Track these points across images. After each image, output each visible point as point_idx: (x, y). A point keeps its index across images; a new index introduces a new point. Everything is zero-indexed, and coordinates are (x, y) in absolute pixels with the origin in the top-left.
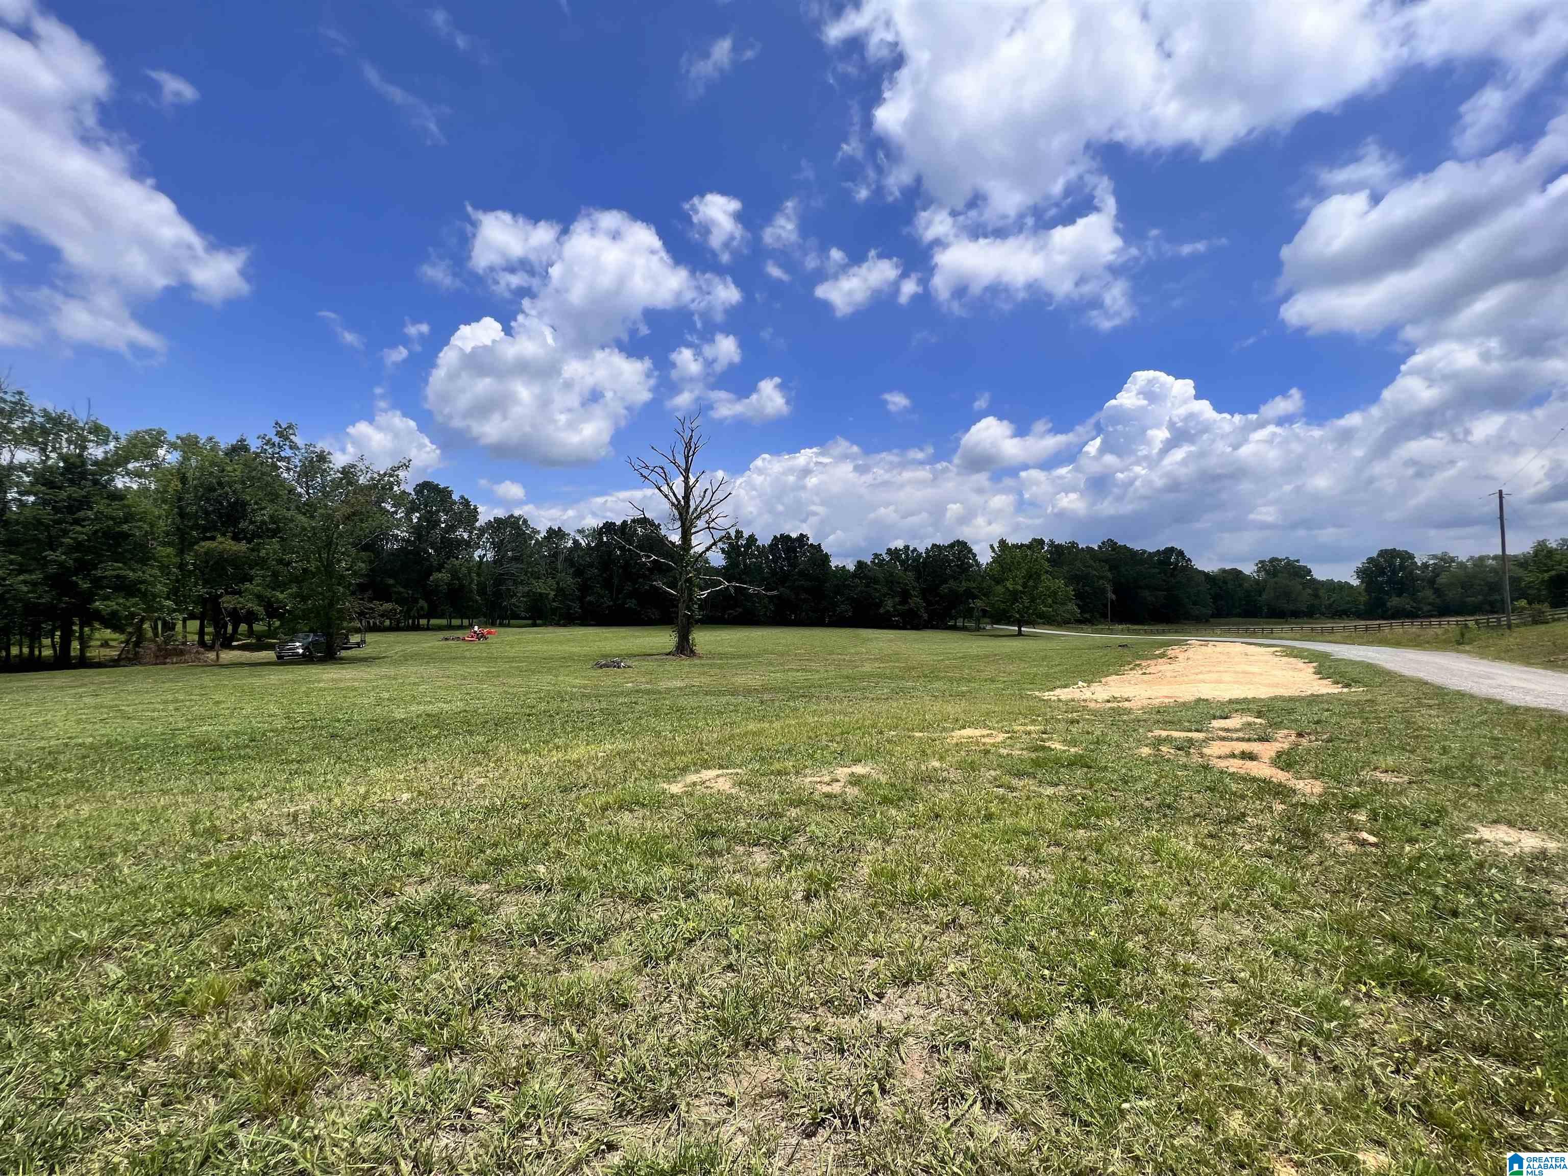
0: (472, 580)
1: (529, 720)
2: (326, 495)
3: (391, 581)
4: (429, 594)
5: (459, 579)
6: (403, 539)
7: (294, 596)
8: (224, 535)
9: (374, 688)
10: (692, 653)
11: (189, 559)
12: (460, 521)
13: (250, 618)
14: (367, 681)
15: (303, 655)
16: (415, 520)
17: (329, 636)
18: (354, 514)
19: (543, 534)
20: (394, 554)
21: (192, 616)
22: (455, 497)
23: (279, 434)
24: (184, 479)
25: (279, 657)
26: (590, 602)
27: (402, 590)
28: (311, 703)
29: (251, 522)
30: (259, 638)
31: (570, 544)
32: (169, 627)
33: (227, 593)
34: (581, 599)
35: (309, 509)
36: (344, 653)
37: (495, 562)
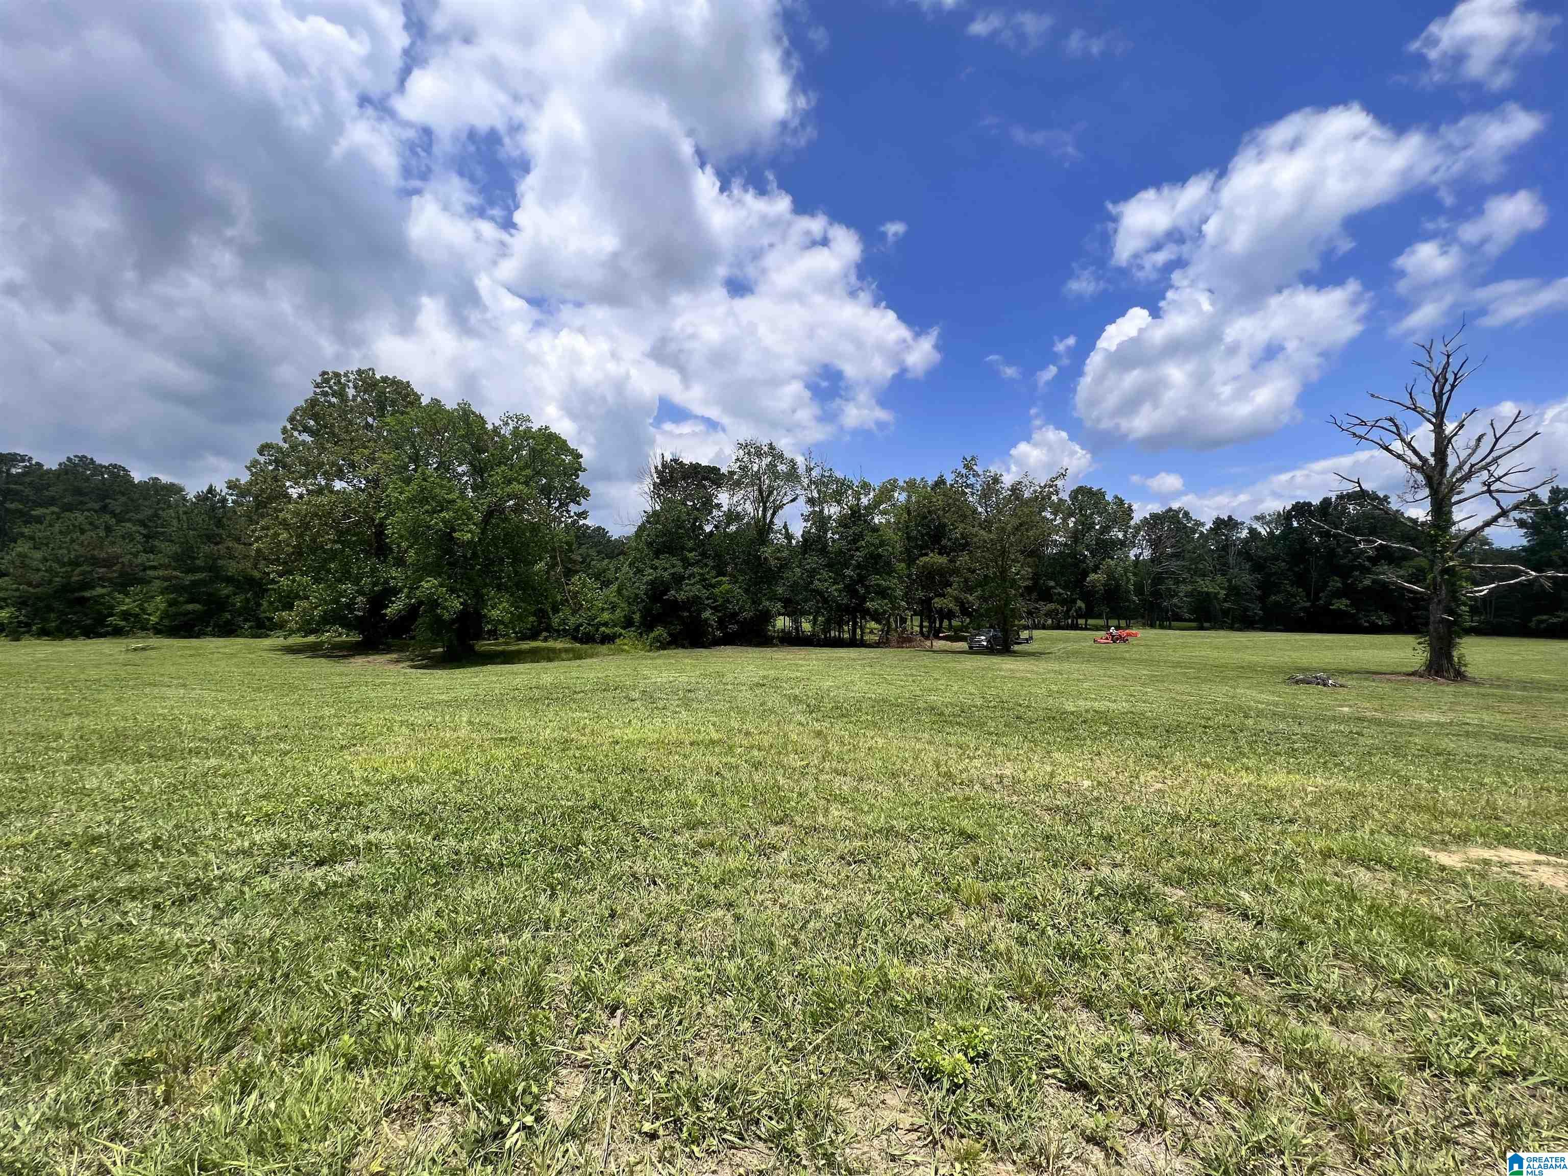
0: (1128, 580)
1: (1205, 733)
2: (1000, 512)
3: (1052, 583)
4: (1088, 595)
5: (1114, 579)
6: (1061, 544)
7: (978, 598)
8: (932, 551)
9: (1044, 680)
10: (1459, 676)
11: (914, 571)
12: (1115, 521)
13: (950, 615)
14: (1036, 673)
15: (986, 647)
16: (1071, 525)
17: (1005, 631)
18: (1021, 525)
19: (1209, 525)
20: (1053, 557)
21: (916, 614)
22: (1109, 498)
23: (966, 467)
24: (909, 513)
25: (971, 648)
26: (1277, 604)
27: (1061, 591)
28: (997, 688)
29: (950, 539)
30: (955, 631)
31: (1244, 534)
32: (903, 621)
33: (937, 596)
34: (1262, 599)
35: (987, 525)
36: (1016, 648)
37: (1152, 560)
